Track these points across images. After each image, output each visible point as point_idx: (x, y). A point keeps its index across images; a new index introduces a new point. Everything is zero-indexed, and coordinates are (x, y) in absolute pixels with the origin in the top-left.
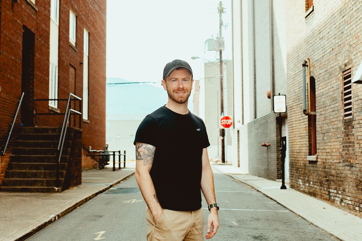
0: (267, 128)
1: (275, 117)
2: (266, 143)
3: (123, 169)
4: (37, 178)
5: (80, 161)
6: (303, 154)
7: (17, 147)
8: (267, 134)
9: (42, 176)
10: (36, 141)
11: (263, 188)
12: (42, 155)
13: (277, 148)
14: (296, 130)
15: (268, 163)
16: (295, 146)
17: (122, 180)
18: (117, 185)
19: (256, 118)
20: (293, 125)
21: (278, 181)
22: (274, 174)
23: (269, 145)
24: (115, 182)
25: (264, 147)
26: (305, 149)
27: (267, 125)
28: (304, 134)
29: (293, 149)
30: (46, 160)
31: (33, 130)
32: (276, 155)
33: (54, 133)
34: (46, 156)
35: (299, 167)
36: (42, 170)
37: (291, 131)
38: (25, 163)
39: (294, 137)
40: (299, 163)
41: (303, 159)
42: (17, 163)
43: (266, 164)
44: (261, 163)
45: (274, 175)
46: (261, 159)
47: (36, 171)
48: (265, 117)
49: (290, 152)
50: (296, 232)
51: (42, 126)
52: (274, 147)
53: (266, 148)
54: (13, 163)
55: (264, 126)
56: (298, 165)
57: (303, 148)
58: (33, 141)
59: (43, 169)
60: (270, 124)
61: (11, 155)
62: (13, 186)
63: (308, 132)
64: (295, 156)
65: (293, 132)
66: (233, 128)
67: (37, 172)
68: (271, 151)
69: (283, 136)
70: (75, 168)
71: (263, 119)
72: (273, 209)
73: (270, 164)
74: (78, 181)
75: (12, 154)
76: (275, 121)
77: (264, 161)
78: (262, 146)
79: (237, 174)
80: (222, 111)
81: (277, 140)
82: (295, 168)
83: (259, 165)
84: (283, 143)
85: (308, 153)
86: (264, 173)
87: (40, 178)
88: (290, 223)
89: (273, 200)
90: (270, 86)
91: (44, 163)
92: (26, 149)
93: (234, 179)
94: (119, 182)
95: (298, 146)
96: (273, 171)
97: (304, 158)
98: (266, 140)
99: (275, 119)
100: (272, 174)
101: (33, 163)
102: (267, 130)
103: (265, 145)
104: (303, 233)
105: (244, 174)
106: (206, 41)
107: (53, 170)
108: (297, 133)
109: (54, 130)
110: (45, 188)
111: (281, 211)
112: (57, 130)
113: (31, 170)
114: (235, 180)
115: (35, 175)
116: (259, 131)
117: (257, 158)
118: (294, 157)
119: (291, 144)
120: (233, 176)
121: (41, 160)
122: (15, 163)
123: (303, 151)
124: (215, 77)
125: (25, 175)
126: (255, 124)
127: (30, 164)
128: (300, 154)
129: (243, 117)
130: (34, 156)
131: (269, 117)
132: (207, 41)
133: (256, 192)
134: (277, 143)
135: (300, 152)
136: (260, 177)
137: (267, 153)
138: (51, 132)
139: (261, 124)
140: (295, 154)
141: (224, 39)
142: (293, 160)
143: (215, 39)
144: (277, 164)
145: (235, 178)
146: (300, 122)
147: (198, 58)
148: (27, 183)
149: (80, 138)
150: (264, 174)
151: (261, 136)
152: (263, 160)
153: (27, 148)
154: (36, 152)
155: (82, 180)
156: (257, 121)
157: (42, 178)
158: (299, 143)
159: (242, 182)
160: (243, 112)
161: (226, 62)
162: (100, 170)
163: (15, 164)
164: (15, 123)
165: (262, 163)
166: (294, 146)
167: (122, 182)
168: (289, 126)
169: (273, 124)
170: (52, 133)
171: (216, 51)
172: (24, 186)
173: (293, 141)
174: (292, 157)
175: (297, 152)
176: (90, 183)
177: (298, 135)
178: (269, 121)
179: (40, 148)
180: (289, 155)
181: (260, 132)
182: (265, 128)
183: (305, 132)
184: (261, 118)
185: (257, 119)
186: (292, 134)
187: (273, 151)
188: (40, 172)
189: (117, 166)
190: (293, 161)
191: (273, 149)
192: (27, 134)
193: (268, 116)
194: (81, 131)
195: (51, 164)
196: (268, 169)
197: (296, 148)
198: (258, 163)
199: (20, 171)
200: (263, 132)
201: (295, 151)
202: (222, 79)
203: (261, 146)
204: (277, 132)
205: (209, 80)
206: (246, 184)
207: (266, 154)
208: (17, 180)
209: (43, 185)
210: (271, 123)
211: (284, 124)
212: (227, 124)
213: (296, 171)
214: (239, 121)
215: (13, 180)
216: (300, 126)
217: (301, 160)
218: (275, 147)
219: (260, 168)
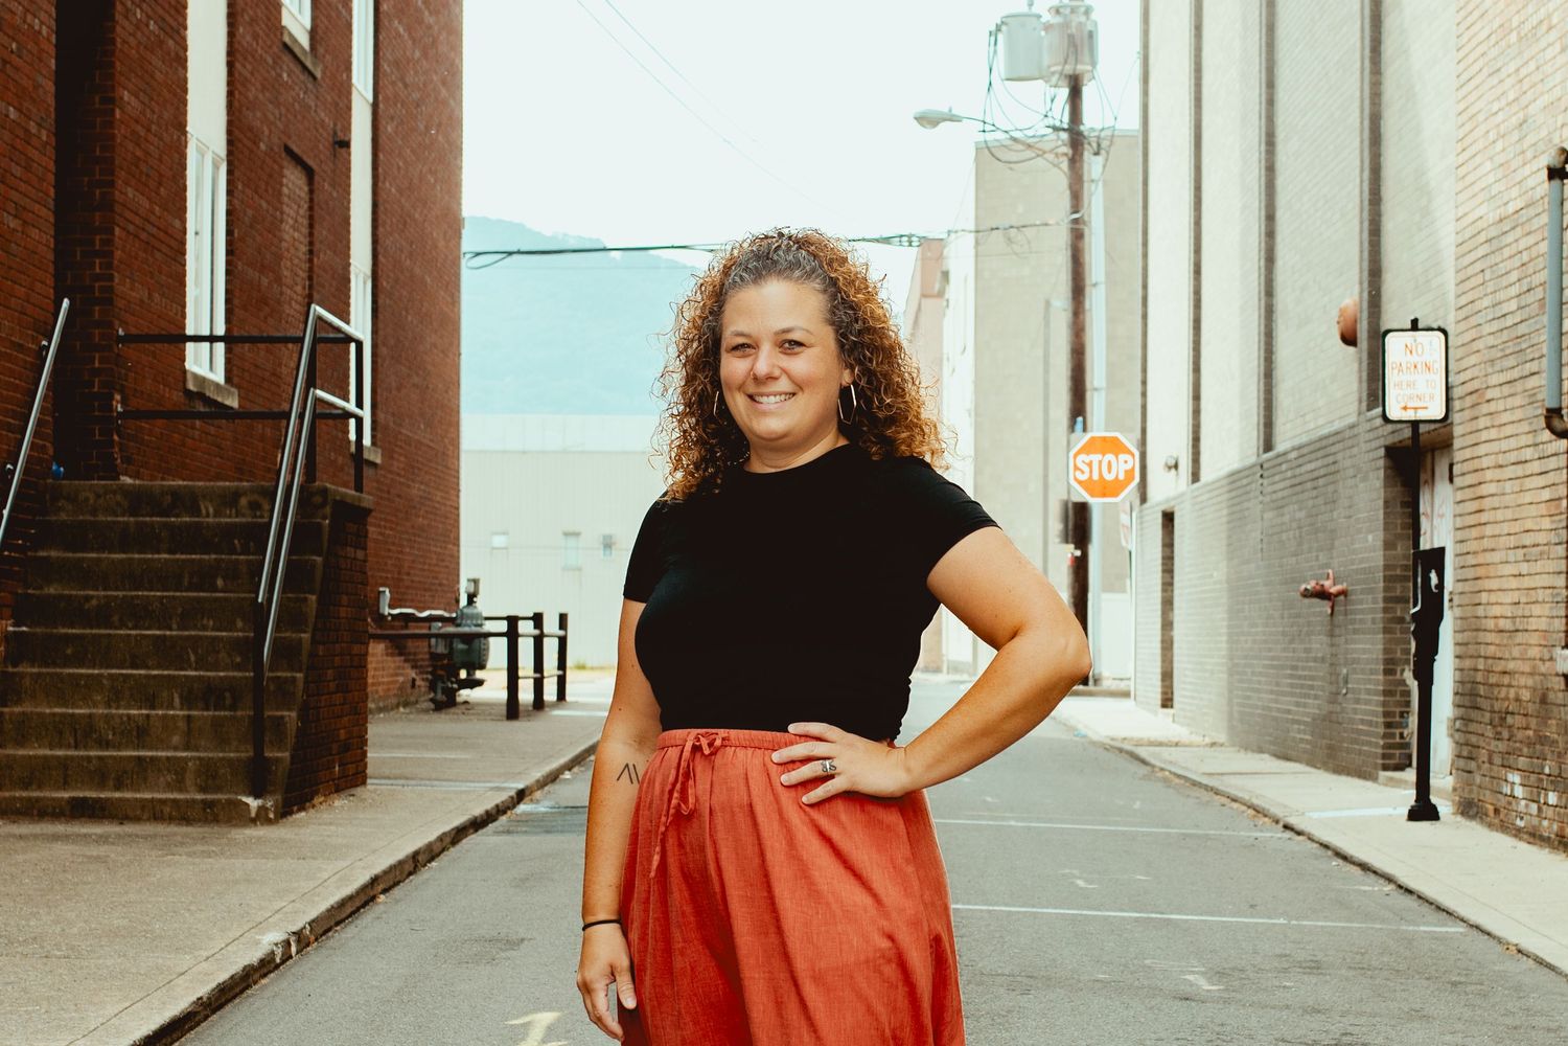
0: (1334, 502)
1: (1382, 442)
2: (1327, 583)
3: (557, 712)
4: (151, 748)
5: (362, 666)
6: (1534, 639)
7: (41, 588)
8: (1332, 531)
9: (176, 739)
10: (136, 556)
11: (1315, 815)
12: (171, 629)
13: (1385, 610)
14: (1500, 515)
15: (1334, 689)
16: (1493, 598)
17: (569, 766)
18: (546, 788)
19: (1268, 446)
20: (1485, 490)
21: (1391, 779)
22: (1369, 743)
23: (1344, 593)
24: (538, 774)
25: (1316, 601)
26: (1547, 613)
27: (1331, 488)
28: (1541, 538)
29: (1480, 611)
30: (193, 658)
31: (119, 498)
32: (1381, 647)
33: (230, 516)
34: (193, 633)
35: (1511, 708)
36: (173, 708)
37: (1472, 520)
38: (83, 671)
39: (1485, 551)
40: (1510, 686)
41: (1534, 667)
42: (44, 670)
43: (1320, 693)
44: (1292, 686)
45: (1365, 748)
46: (1294, 668)
47: (144, 712)
48: (1324, 443)
49: (1463, 631)
50: (1515, 1028)
51: (153, 478)
52: (1369, 606)
53: (1326, 607)
54: (20, 669)
55: (1315, 493)
56: (1502, 695)
57: (1536, 610)
58: (124, 556)
59: (177, 700)
60: (1350, 482)
61: (11, 629)
62: (26, 786)
63: (1564, 524)
64: (1491, 650)
65: (1480, 524)
66: (1138, 502)
67: (148, 716)
68: (1353, 622)
69: (1425, 545)
70: (338, 698)
71: (1313, 456)
72: (1383, 921)
73: (1344, 691)
74: (351, 769)
75: (14, 625)
76: (1381, 463)
77: (1312, 678)
78: (1307, 594)
79: (1161, 744)
80: (1078, 408)
81: (1387, 567)
82: (1488, 715)
83: (1284, 694)
84: (1427, 580)
85: (1563, 635)
86: (1308, 737)
87: (163, 750)
88: (1482, 984)
89: (1372, 876)
90: (1356, 278)
91: (182, 673)
92: (88, 598)
93: (1153, 766)
94: (553, 778)
95: (1509, 598)
96: (1361, 727)
97: (1539, 663)
98: (1328, 566)
99: (1382, 452)
100: (1355, 741)
101: (124, 672)
102: (1335, 514)
103: (1322, 594)
104: (1553, 1035)
105: (1199, 746)
106: (998, 29)
107: (233, 707)
108: (1506, 528)
109: (230, 500)
110: (194, 801)
111: (1422, 928)
112: (243, 501)
113: (118, 708)
114: (1160, 774)
115: (140, 733)
116: (1286, 518)
117: (1273, 658)
118: (1486, 658)
119: (1467, 587)
120: (1143, 752)
121: (169, 653)
122: (35, 670)
123: (1533, 624)
124: (1046, 225)
125: (85, 732)
126: (1265, 482)
127: (110, 675)
128: (1520, 637)
129: (1196, 440)
130: (129, 635)
131: (1349, 443)
132: (1004, 28)
133: (1279, 835)
134: (1387, 579)
135: (1517, 631)
136: (1287, 758)
137: (1331, 635)
138: (211, 510)
139: (1297, 481)
140: (1490, 637)
141: (1093, 16)
142: (1476, 670)
143: (1047, 17)
144: (1386, 693)
145: (1158, 764)
146: (1520, 474)
147: (953, 118)
148: (101, 774)
149: (361, 540)
150: (1307, 742)
151: (1300, 544)
152: (1304, 669)
153: (91, 593)
154: (139, 614)
155: (368, 760)
156: (1280, 464)
157: (176, 749)
158: (1514, 583)
159: (1195, 784)
160: (1197, 412)
161: (1105, 144)
162: (435, 716)
163: (32, 674)
164: (29, 459)
165: (1302, 686)
166: (1484, 597)
167: (567, 775)
168: (1460, 496)
169: (1365, 479)
170: (217, 514)
171: (1046, 82)
172: (81, 789)
173: (1480, 572)
174: (1471, 657)
175: (1501, 631)
176: (407, 778)
177: (1512, 541)
178: (1348, 463)
179: (158, 594)
180: (1457, 644)
181: (1294, 525)
182: (1320, 501)
183: (1546, 523)
184: (1300, 448)
185: (1278, 456)
186: (1474, 533)
187: (1362, 621)
188: (165, 717)
189: (526, 694)
190: (1479, 677)
191: (1362, 611)
192: (89, 518)
193: (1339, 437)
194: (364, 504)
195: (222, 674)
196: (1334, 717)
197: (1496, 611)
198: (1278, 684)
199: (57, 710)
200: (1311, 525)
201: (1491, 624)
202: (1077, 236)
203: (1298, 595)
204: (1387, 527)
205: (1010, 240)
206: (1217, 792)
207: (1324, 639)
208: (45, 757)
209: (180, 786)
210: (1355, 476)
211: (1426, 482)
212: (1109, 477)
213: (1494, 727)
214: (1173, 463)
215: (23, 757)
216: (1521, 491)
217: (1523, 673)
218: (1375, 601)
219: (1289, 712)
